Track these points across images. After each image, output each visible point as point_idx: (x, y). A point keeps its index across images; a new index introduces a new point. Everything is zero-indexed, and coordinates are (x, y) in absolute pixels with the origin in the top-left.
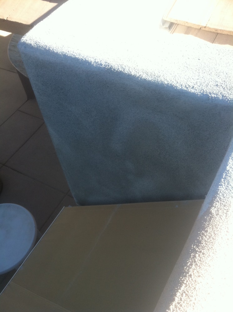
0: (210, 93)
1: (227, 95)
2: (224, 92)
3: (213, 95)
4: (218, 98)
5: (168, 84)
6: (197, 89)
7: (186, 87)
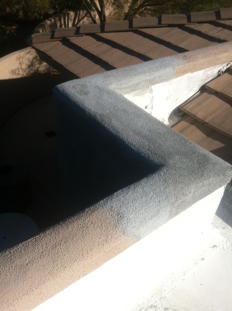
0: (142, 153)
1: (151, 157)
2: (150, 155)
3: (143, 154)
4: (145, 157)
5: (122, 139)
6: (136, 148)
7: (131, 144)
